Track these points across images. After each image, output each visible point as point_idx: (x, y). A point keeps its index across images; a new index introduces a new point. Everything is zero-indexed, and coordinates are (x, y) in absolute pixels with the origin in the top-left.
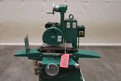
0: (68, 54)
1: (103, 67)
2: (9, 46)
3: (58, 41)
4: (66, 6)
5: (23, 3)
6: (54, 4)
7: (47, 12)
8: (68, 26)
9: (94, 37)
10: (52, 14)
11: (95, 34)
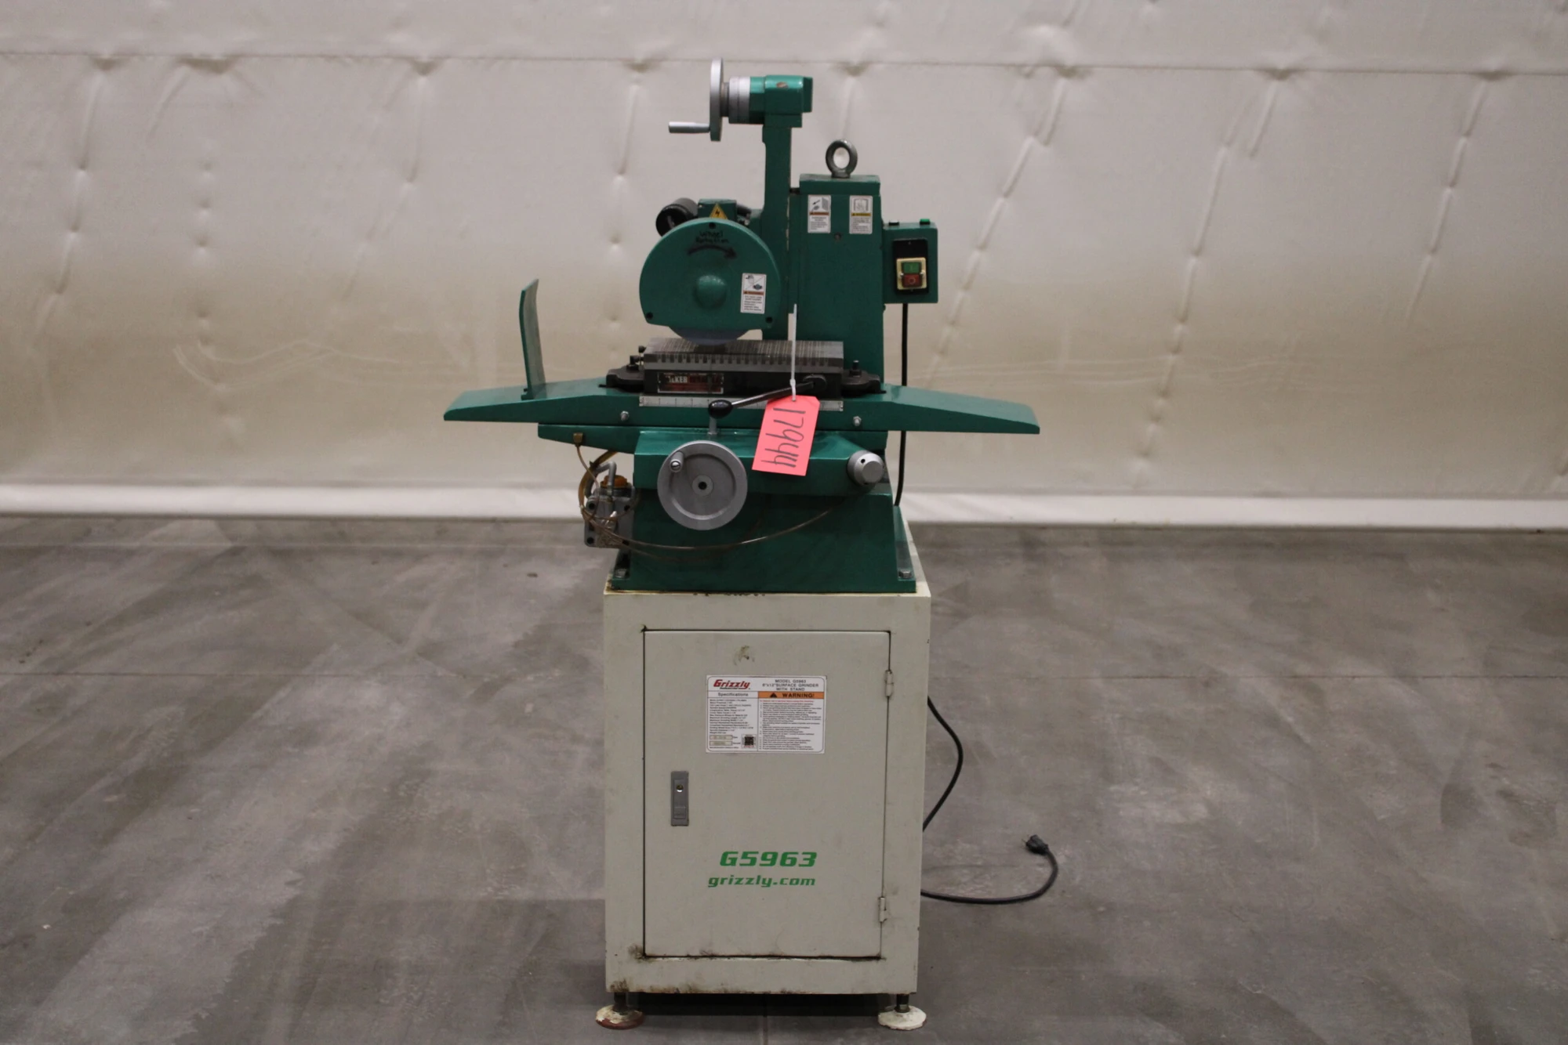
0: (813, 400)
1: (1207, 684)
2: (260, 519)
3: (743, 310)
4: (800, 84)
5: (422, 81)
6: (715, 70)
7: (673, 124)
8: (819, 224)
9: (1152, 428)
10: (708, 135)
11: (1160, 403)
